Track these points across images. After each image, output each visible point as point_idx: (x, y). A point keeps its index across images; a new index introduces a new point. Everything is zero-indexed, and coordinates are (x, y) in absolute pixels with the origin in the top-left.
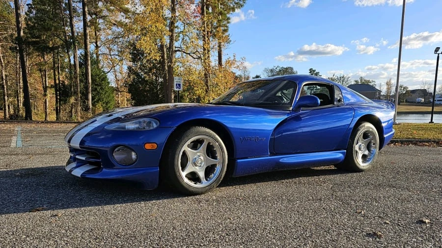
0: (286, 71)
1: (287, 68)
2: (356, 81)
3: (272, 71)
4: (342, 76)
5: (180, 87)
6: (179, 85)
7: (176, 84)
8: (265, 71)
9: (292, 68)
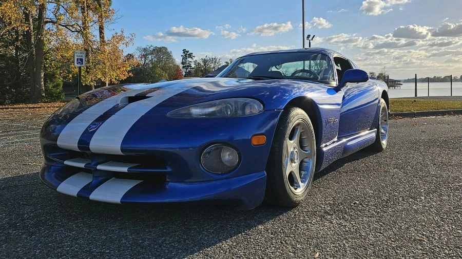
0: (160, 51)
1: (160, 48)
2: (226, 62)
3: (145, 49)
4: (214, 57)
5: (82, 62)
6: (81, 60)
7: (78, 59)
8: (137, 49)
9: (166, 48)
